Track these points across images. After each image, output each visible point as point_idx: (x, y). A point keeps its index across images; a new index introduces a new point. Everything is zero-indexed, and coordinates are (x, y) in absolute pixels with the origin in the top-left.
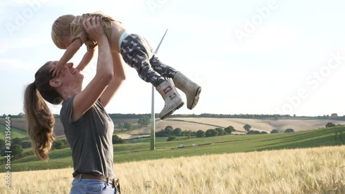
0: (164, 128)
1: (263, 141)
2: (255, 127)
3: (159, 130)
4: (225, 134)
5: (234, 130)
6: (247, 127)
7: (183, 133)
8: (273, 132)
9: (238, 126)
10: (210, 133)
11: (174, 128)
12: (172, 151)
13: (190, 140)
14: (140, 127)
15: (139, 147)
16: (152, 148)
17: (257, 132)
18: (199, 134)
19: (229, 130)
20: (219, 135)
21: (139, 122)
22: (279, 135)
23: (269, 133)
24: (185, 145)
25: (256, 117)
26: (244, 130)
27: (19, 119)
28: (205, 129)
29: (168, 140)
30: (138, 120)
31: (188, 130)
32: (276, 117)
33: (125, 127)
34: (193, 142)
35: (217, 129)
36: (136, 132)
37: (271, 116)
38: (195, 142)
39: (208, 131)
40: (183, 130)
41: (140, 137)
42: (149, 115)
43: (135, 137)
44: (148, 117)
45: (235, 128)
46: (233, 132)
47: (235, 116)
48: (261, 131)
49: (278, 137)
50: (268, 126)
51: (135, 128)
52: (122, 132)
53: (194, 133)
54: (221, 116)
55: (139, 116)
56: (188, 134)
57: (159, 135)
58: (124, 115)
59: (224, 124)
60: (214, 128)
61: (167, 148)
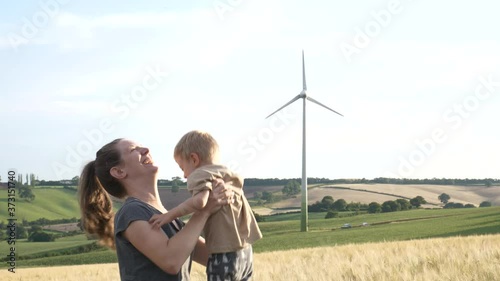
0: (320, 200)
1: (469, 218)
2: (455, 197)
3: (314, 202)
4: (410, 208)
5: (424, 203)
6: (444, 197)
7: (348, 206)
8: (483, 204)
9: (431, 196)
10: (389, 207)
11: (335, 199)
12: (334, 233)
13: (360, 216)
14: (284, 198)
15: (281, 228)
16: (303, 229)
17: (459, 206)
18: (373, 208)
19: (417, 202)
20: (402, 209)
21: (284, 191)
22: (492, 210)
23: (477, 206)
24: (352, 225)
25: (458, 182)
26: (439, 202)
28: (381, 200)
29: (326, 217)
30: (282, 187)
31: (356, 202)
32: (488, 183)
33: (263, 198)
34: (363, 220)
35: (398, 201)
36: (280, 205)
37: (479, 181)
38: (366, 219)
39: (385, 204)
40: (348, 202)
41: (285, 212)
42: (299, 181)
43: (279, 212)
44: (296, 183)
45: (426, 199)
46: (422, 206)
47: (426, 182)
48: (465, 203)
49: (490, 213)
50: (477, 196)
51: (278, 199)
52: (259, 204)
53: (365, 206)
54: (406, 182)
55: (285, 182)
56: (356, 208)
57: (314, 209)
58: (262, 180)
59: (410, 193)
60: (394, 199)
61: (325, 229)
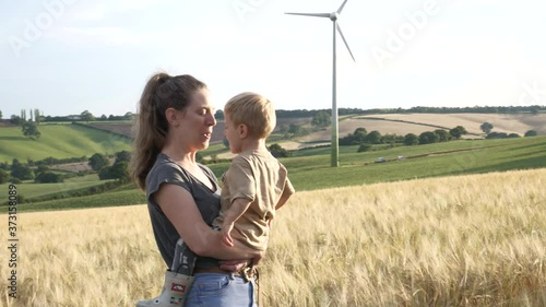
0: (352, 132)
1: (513, 149)
2: (499, 126)
3: (345, 134)
4: (450, 139)
5: (465, 133)
6: (486, 127)
7: (383, 138)
8: (528, 134)
9: (472, 126)
10: (427, 138)
11: (369, 131)
12: (366, 168)
13: (395, 149)
14: (314, 131)
15: (310, 163)
16: (334, 164)
17: (503, 136)
18: (409, 140)
19: (457, 132)
20: (441, 140)
21: (313, 123)
22: (538, 139)
23: (522, 135)
24: (387, 158)
25: (502, 110)
26: (481, 132)
27: (126, 122)
28: (418, 131)
29: (359, 151)
30: (311, 119)
31: (390, 134)
32: (534, 110)
33: (290, 132)
34: (398, 153)
35: (437, 132)
36: (308, 138)
37: (525, 109)
38: (402, 152)
39: (423, 135)
40: (383, 134)
41: (314, 145)
42: (329, 111)
43: (308, 146)
44: (327, 114)
45: (467, 129)
46: (463, 136)
47: (467, 110)
48: (509, 133)
49: (535, 142)
50: (521, 124)
51: (305, 133)
52: (286, 138)
53: (401, 138)
54: (445, 111)
55: (313, 113)
56: (391, 140)
57: (345, 142)
58: (288, 112)
59: (449, 122)
60: (432, 130)
61: (358, 164)
